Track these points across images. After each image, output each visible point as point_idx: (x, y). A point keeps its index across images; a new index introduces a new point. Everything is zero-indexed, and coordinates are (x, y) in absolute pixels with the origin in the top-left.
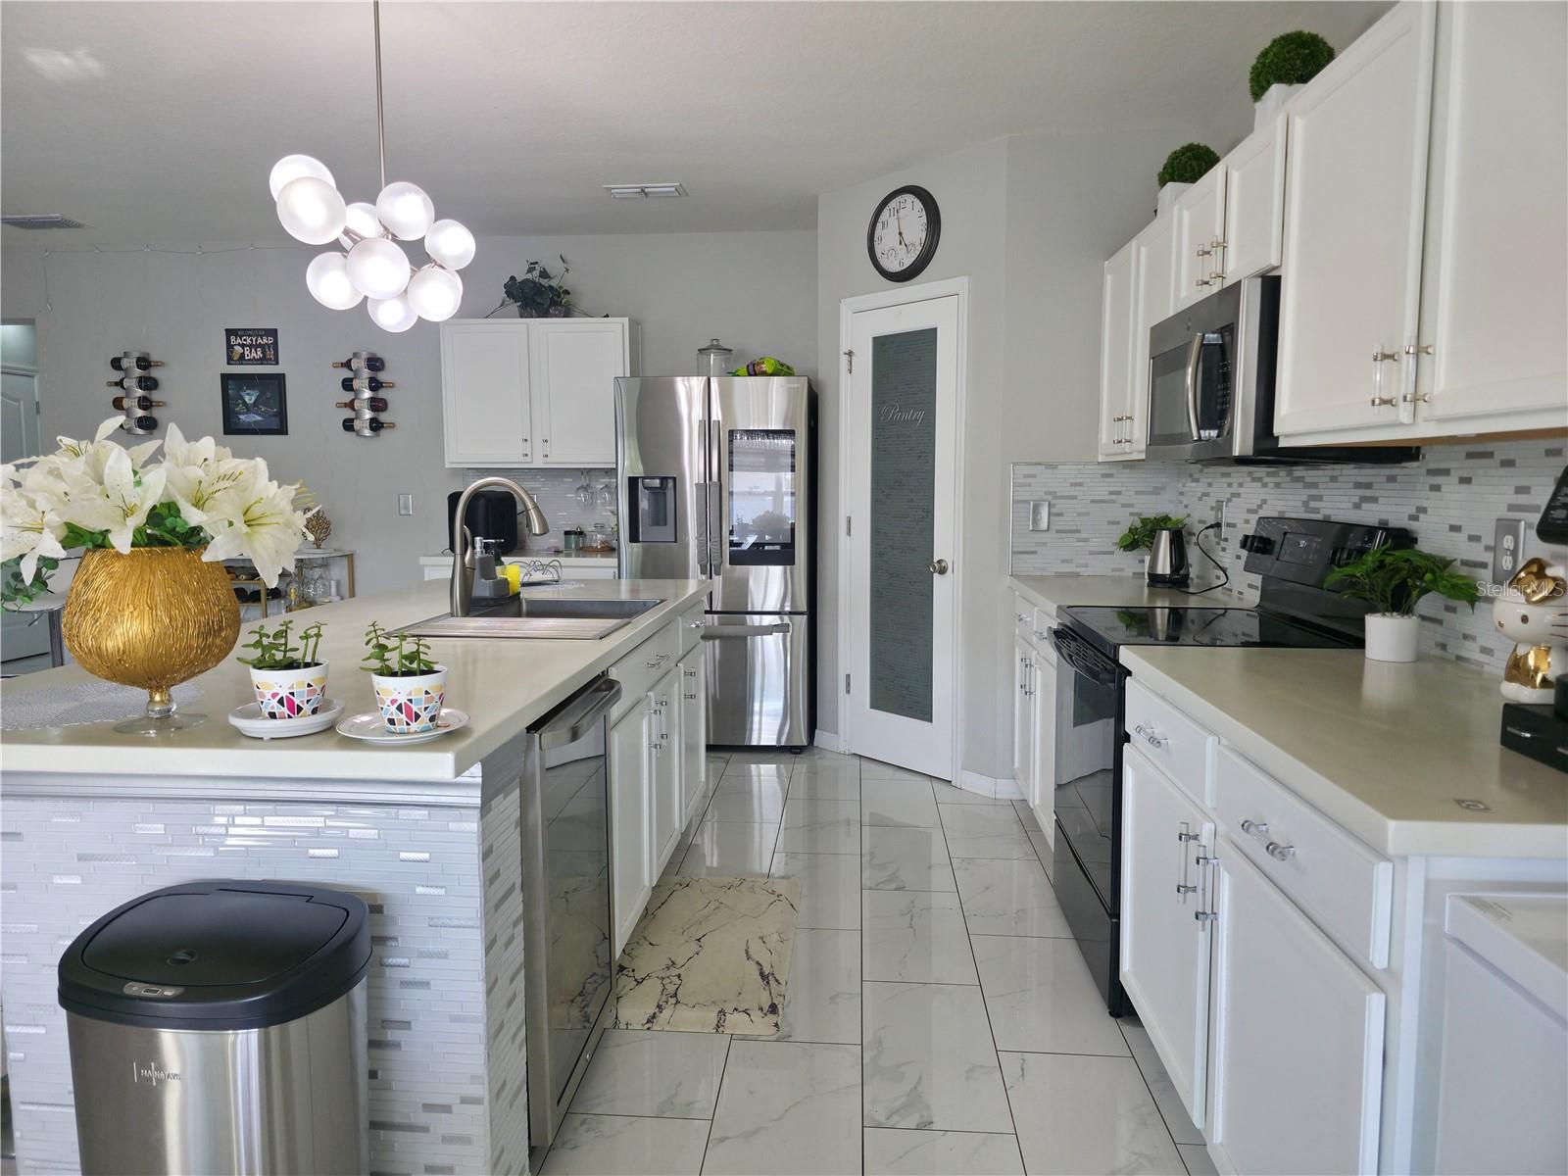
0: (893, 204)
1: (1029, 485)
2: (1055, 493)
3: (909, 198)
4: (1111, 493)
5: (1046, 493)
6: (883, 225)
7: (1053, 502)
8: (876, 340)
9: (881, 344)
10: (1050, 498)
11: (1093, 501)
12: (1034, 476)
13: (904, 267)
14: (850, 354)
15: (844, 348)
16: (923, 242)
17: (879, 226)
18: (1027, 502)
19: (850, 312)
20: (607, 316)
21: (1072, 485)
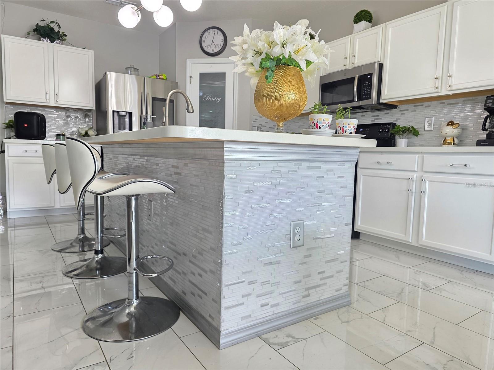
0: (210, 31)
1: (256, 122)
2: (261, 125)
3: (216, 30)
4: (274, 126)
5: (260, 125)
6: (206, 37)
7: (261, 127)
8: (200, 74)
9: (203, 76)
10: (260, 126)
11: (270, 128)
12: (257, 119)
13: (214, 52)
14: (191, 77)
15: (188, 75)
16: (222, 45)
17: (204, 37)
18: (256, 127)
19: (190, 64)
20: (85, 48)
21: (266, 123)
